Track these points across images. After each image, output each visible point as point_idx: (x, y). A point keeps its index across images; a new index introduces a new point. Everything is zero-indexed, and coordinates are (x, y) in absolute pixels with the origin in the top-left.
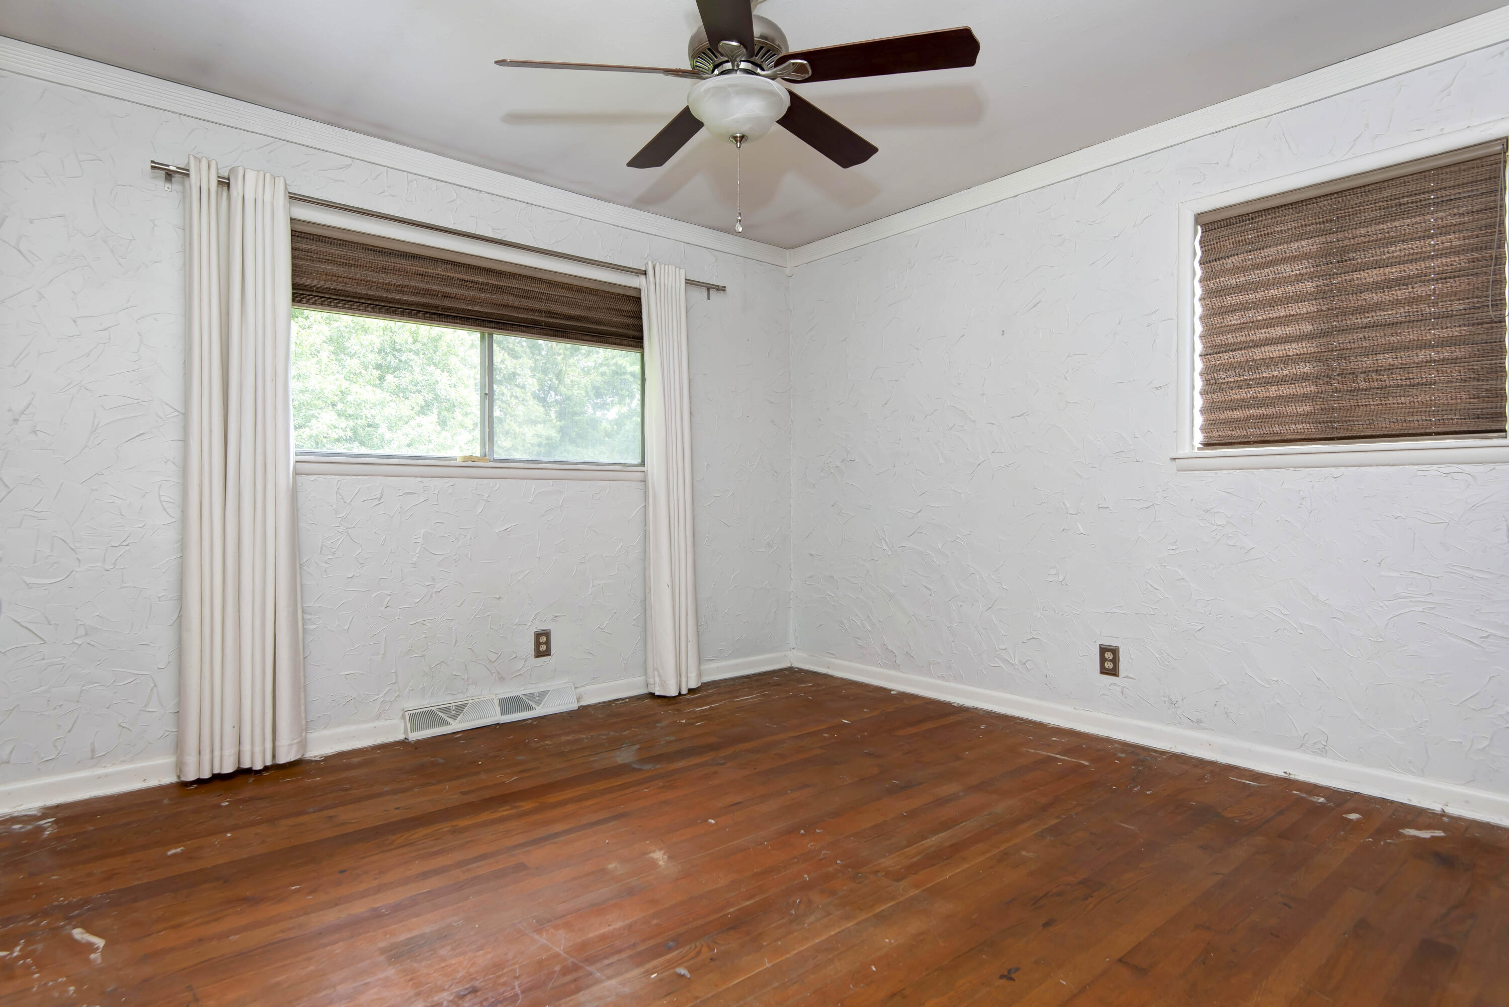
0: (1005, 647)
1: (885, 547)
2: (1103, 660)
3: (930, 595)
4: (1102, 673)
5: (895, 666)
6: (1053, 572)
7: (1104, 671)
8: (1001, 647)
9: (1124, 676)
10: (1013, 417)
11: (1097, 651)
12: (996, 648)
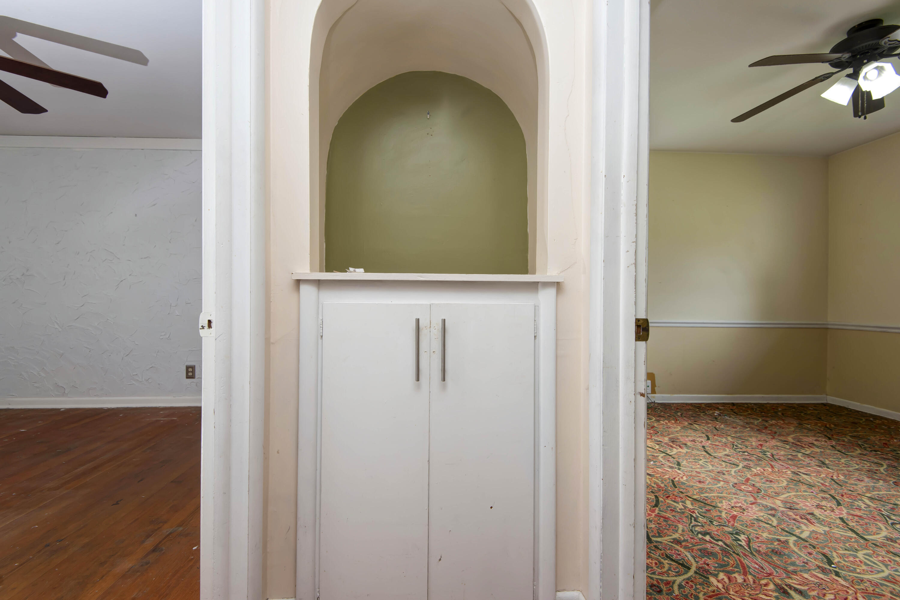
0: (136, 374)
1: (57, 326)
2: (187, 372)
3: (90, 352)
4: (187, 378)
5: (64, 394)
6: (163, 334)
7: (188, 377)
8: (134, 374)
9: (198, 377)
10: (142, 258)
11: (184, 368)
12: (131, 375)
